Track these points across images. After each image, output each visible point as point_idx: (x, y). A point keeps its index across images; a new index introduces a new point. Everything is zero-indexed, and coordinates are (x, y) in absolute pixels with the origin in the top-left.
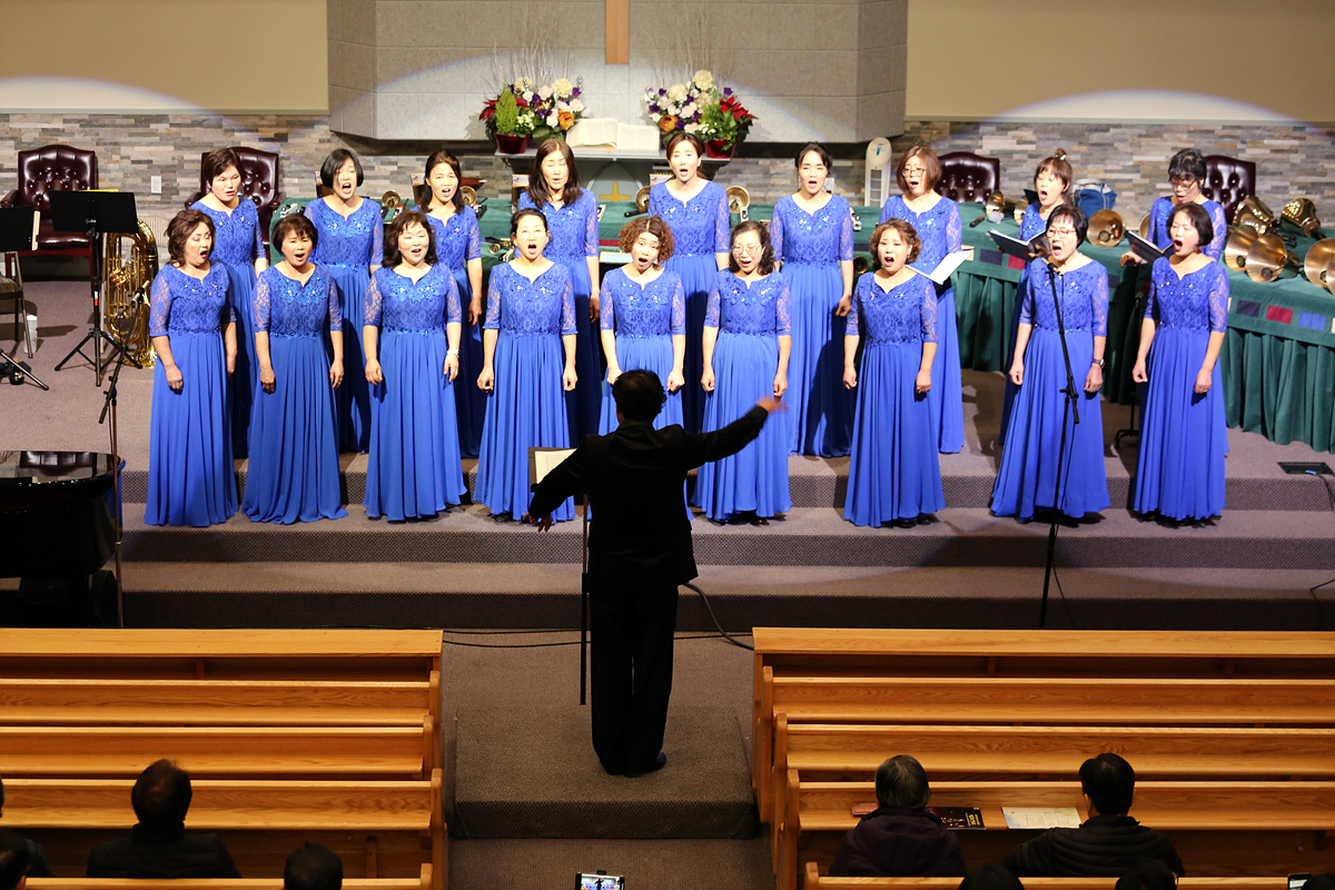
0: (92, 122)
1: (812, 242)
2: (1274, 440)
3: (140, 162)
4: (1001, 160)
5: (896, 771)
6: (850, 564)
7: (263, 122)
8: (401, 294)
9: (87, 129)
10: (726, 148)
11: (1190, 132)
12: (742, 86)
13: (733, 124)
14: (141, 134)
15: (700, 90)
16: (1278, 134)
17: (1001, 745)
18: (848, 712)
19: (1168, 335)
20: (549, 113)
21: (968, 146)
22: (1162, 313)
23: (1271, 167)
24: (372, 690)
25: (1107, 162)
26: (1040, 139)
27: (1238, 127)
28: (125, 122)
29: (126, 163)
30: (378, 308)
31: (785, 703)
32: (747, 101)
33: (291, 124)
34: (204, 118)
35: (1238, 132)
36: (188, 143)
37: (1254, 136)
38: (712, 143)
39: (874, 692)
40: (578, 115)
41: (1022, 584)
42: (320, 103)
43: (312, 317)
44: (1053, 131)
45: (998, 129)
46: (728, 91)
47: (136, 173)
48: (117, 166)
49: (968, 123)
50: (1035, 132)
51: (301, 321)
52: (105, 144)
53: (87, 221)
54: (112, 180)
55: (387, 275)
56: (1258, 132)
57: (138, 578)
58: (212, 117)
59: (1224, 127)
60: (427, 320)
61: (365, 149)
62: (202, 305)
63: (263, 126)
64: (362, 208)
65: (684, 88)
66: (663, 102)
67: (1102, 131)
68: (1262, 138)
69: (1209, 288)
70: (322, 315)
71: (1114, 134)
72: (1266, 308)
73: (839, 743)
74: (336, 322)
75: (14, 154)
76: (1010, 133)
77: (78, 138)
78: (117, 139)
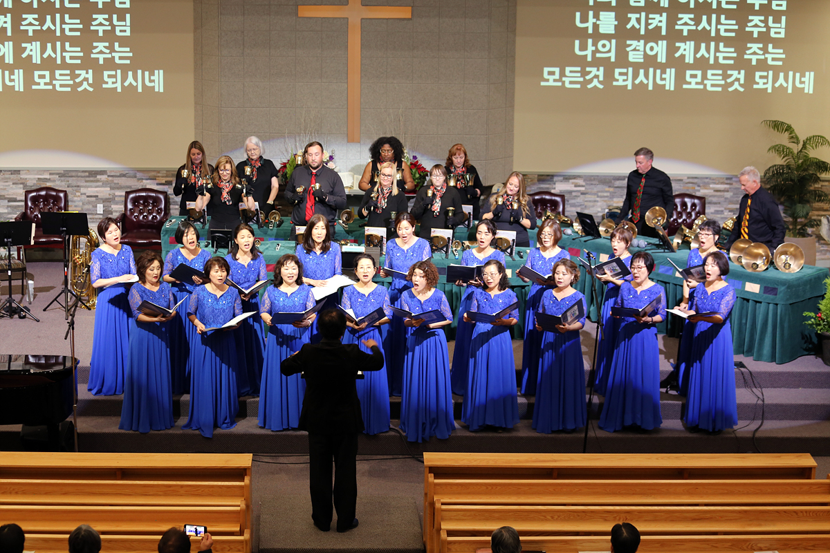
0: (65, 174)
3: (91, 196)
4: (566, 195)
5: (502, 535)
7: (159, 175)
9: (62, 178)
12: (423, 155)
13: (417, 176)
14: (92, 181)
16: (717, 182)
17: (559, 517)
18: (476, 499)
21: (548, 188)
23: (714, 200)
24: (213, 486)
26: (587, 184)
27: (696, 178)
28: (83, 174)
29: (84, 197)
31: (441, 494)
32: (424, 163)
34: (127, 172)
35: (696, 181)
36: (118, 186)
37: (705, 182)
39: (490, 488)
44: (594, 179)
45: (564, 179)
46: (415, 157)
47: (89, 203)
48: (79, 199)
49: (548, 176)
50: (585, 180)
52: (72, 187)
53: (61, 229)
54: (76, 206)
56: (706, 180)
57: (87, 425)
58: (131, 172)
59: (688, 178)
63: (159, 177)
67: (621, 180)
68: (709, 184)
73: (469, 516)
75: (22, 192)
76: (571, 181)
77: (58, 183)
78: (79, 184)
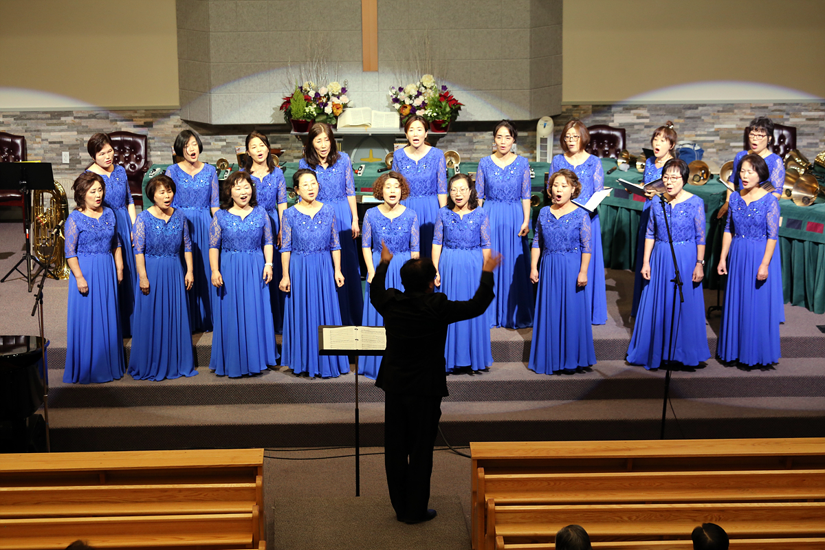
0: (22, 116)
1: (503, 187)
2: (813, 311)
3: (54, 143)
4: (626, 129)
5: (569, 535)
6: (533, 399)
7: (136, 115)
8: (233, 228)
9: (19, 122)
10: (444, 126)
11: (752, 108)
12: (454, 84)
13: (448, 109)
14: (55, 124)
15: (426, 88)
16: (811, 108)
17: (638, 517)
18: (536, 497)
19: (740, 242)
20: (326, 105)
21: (605, 121)
22: (736, 228)
23: (807, 130)
24: (218, 489)
25: (697, 129)
26: (652, 115)
27: (784, 104)
28: (44, 116)
29: (45, 144)
30: (218, 236)
31: (493, 492)
32: (457, 94)
33: (154, 116)
34: (97, 112)
35: (784, 108)
36: (86, 129)
37: (795, 109)
38: (434, 122)
39: (552, 484)
40: (345, 106)
41: (648, 410)
42: (174, 102)
43: (173, 244)
44: (660, 109)
45: (624, 109)
46: (444, 88)
47: (52, 150)
48: (39, 146)
49: (604, 106)
50: (649, 111)
51: (165, 246)
52: (31, 131)
53: (21, 182)
54: (36, 155)
55: (224, 215)
56: (798, 107)
57: (59, 419)
58: (102, 112)
59: (775, 104)
60: (252, 243)
61: (204, 131)
62: (99, 235)
63: (136, 117)
64: (203, 170)
65: (415, 86)
66: (402, 96)
67: (693, 109)
68: (800, 111)
69: (767, 210)
70: (179, 241)
71: (702, 111)
72: (806, 224)
74: (188, 246)
76: (632, 111)
77: (13, 127)
78: (40, 128)
